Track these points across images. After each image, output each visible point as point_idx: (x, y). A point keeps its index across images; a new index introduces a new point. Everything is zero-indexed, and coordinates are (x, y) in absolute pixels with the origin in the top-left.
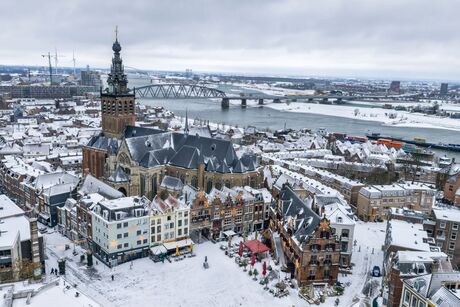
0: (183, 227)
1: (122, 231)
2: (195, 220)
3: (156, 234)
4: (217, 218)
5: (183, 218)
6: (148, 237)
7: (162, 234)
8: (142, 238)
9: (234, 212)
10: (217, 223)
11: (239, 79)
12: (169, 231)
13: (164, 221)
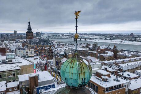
0: (32, 53)
1: (20, 52)
2: (35, 52)
3: (27, 54)
4: (40, 52)
5: (32, 51)
6: (26, 54)
7: (28, 53)
8: (24, 54)
9: (43, 51)
10: (40, 53)
11: (85, 34)
12: (30, 53)
13: (28, 51)
